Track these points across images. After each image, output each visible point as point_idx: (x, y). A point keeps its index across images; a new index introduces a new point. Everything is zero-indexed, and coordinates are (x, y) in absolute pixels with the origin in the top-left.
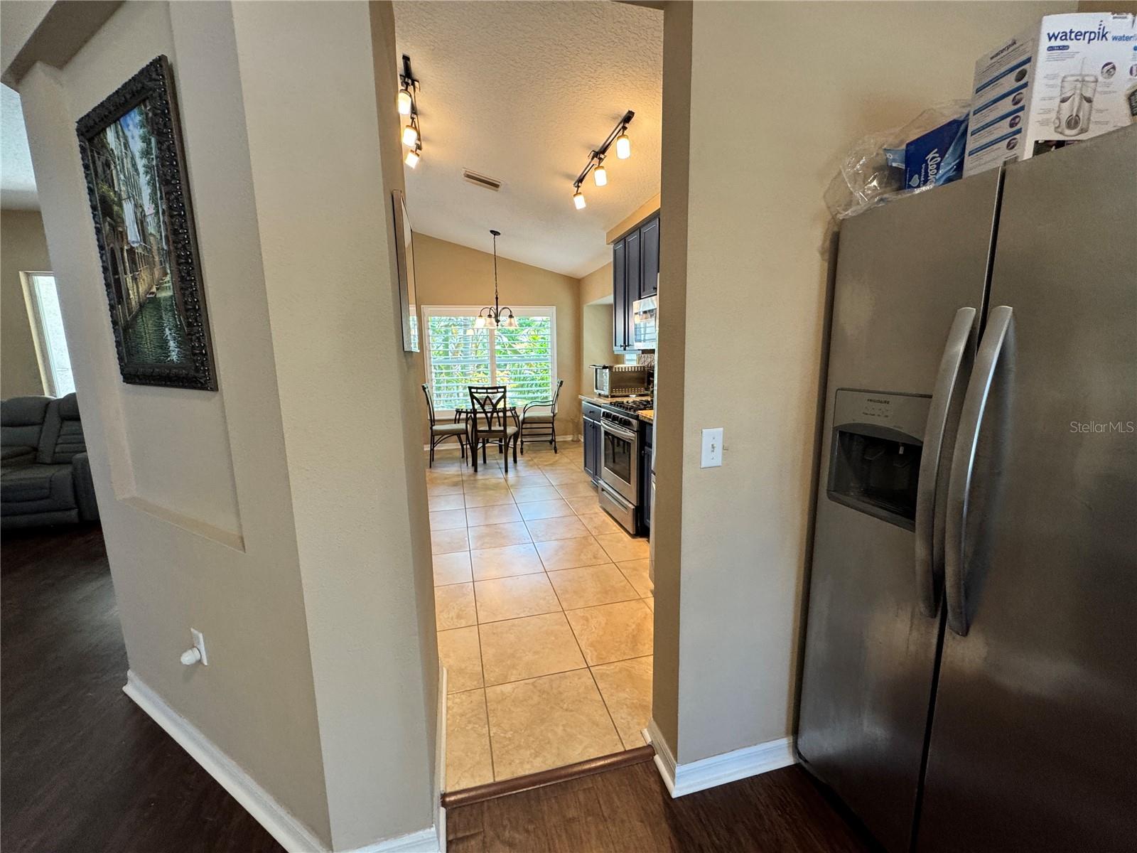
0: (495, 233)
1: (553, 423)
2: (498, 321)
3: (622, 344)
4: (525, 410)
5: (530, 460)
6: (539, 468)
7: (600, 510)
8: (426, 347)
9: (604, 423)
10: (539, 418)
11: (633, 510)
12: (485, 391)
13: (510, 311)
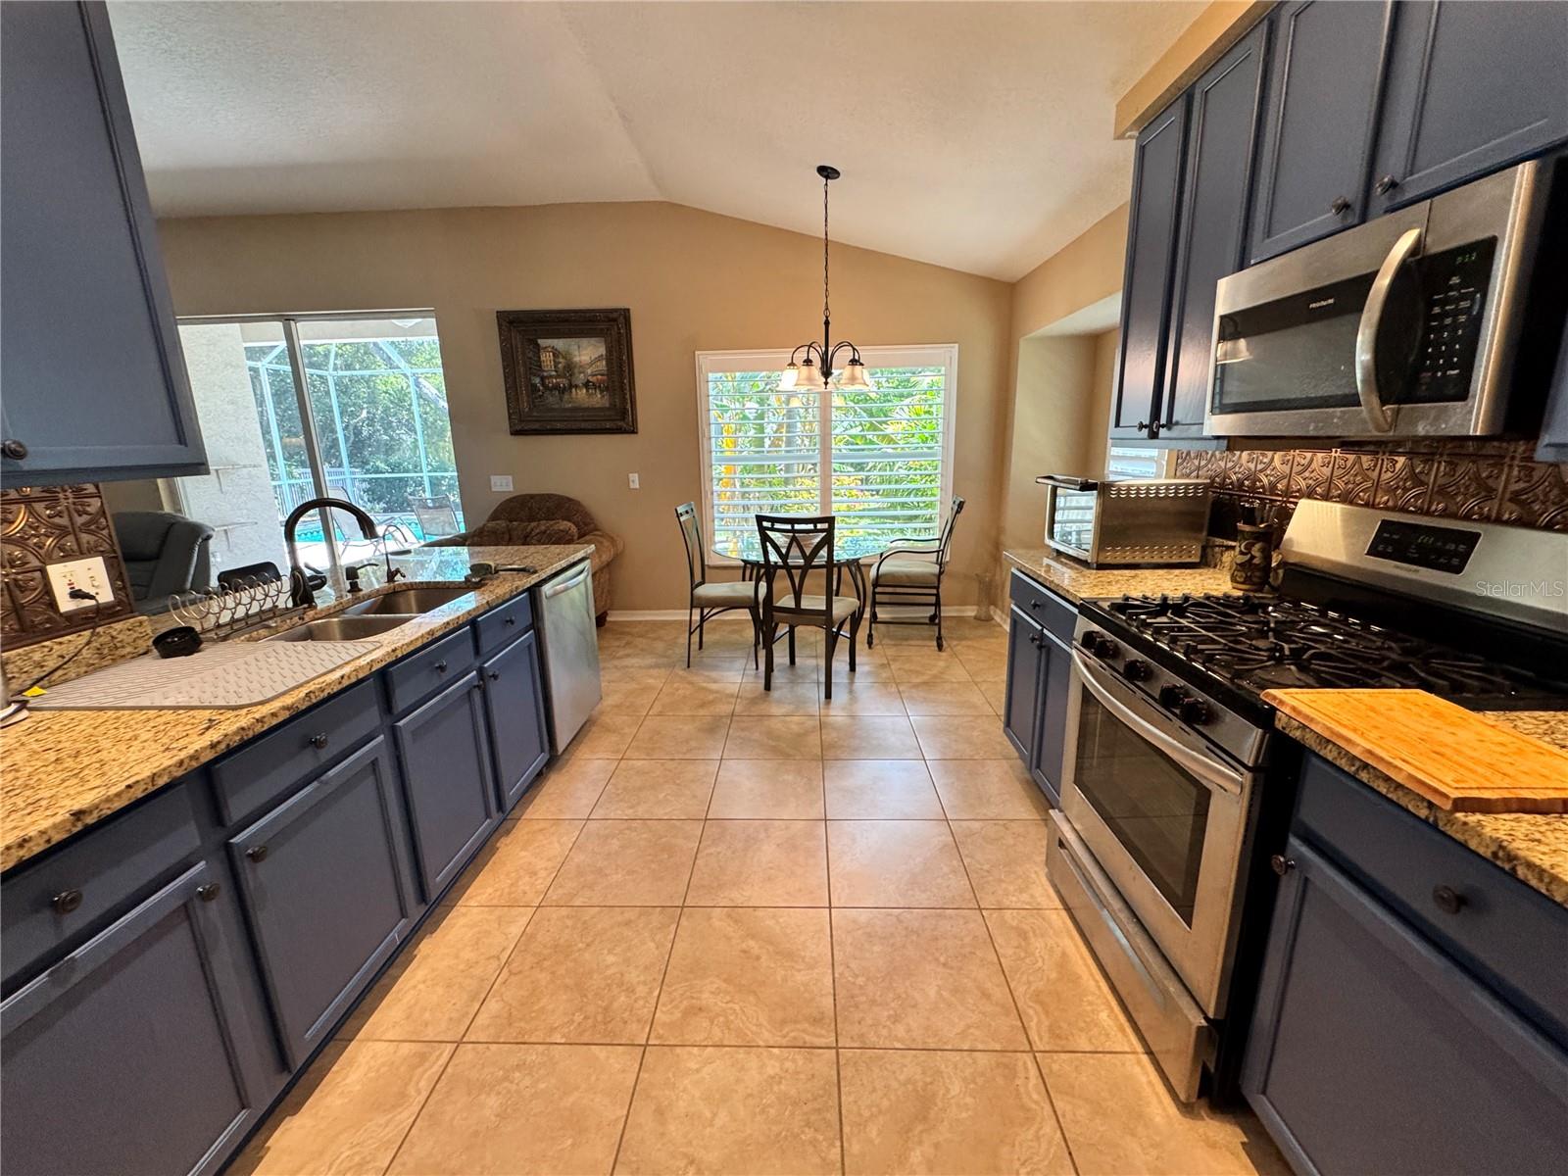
0: (827, 172)
1: (937, 588)
2: (827, 373)
3: (1146, 422)
4: (882, 558)
5: (883, 666)
6: (899, 692)
7: (1048, 896)
8: (703, 431)
9: (1086, 665)
10: (908, 576)
11: (1200, 1029)
12: (789, 527)
13: (854, 349)
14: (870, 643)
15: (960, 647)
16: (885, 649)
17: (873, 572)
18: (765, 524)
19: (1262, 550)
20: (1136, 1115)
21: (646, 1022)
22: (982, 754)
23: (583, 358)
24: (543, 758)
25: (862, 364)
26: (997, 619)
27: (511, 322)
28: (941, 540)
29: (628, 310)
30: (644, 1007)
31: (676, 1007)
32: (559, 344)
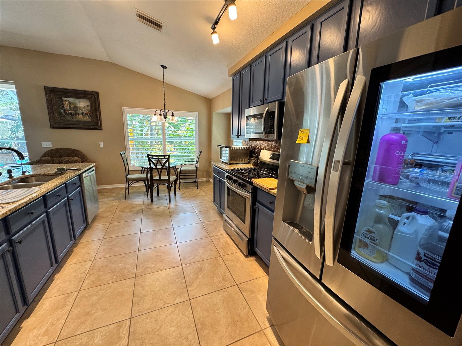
0: (164, 67)
1: (196, 173)
2: (165, 118)
3: (237, 134)
4: (181, 166)
5: (184, 194)
6: (188, 199)
7: (223, 232)
8: (126, 130)
9: (228, 182)
10: (189, 171)
11: (247, 241)
12: (157, 157)
13: (173, 112)
14: (179, 189)
15: (202, 188)
16: (183, 190)
17: (179, 170)
18: (150, 157)
19: (257, 159)
20: (238, 260)
21: (134, 273)
22: (209, 209)
23: (81, 105)
24: (84, 225)
25: (175, 116)
26: (211, 181)
27: (50, 91)
28: (196, 161)
29: (98, 92)
30: (133, 271)
31: (142, 269)
32: (71, 100)
